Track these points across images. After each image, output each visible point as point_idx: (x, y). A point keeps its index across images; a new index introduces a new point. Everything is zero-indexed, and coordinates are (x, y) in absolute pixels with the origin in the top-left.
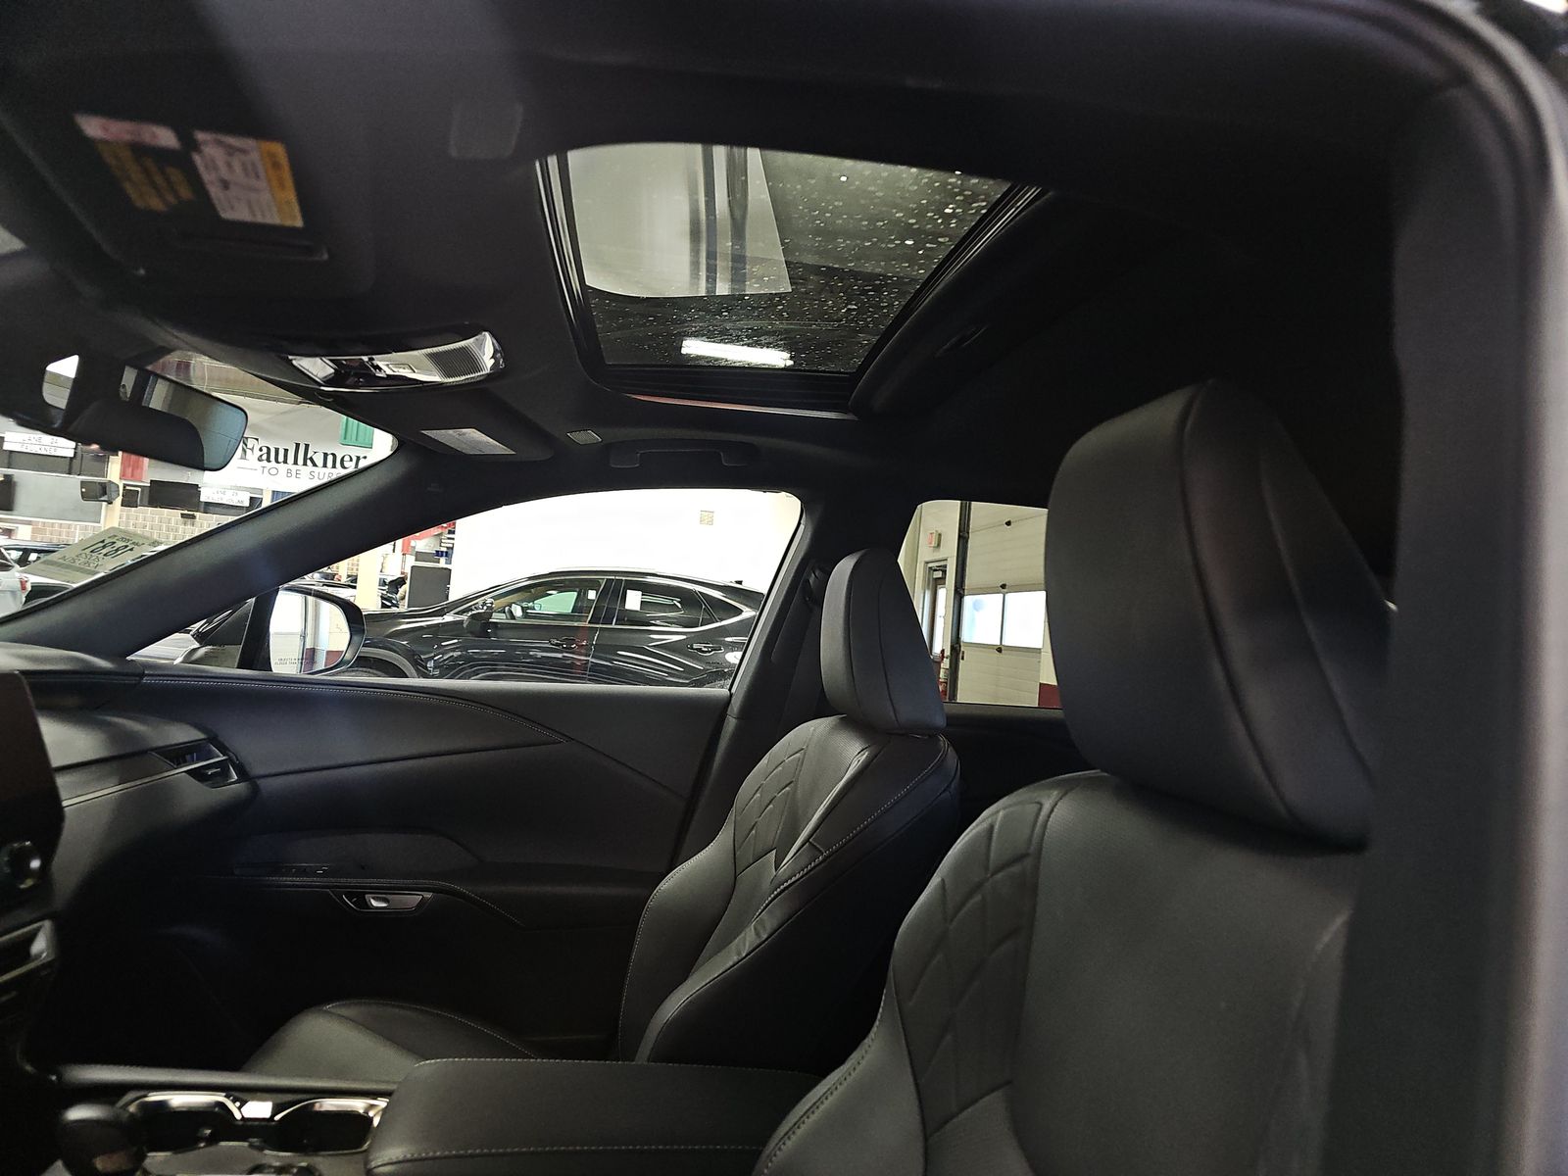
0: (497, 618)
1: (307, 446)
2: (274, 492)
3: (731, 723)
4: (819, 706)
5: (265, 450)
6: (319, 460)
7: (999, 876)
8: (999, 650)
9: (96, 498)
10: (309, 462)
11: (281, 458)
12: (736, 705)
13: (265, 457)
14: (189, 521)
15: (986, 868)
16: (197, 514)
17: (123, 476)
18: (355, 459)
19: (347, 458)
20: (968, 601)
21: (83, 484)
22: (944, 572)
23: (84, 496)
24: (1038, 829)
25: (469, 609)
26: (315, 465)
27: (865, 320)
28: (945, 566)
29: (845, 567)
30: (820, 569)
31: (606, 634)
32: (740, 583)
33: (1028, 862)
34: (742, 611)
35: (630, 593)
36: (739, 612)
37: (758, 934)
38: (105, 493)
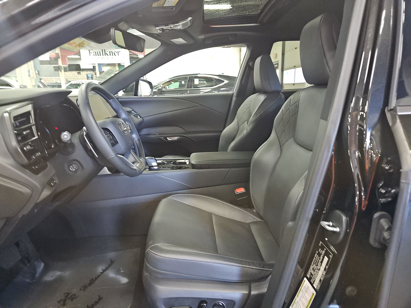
0: (164, 89)
1: (105, 50)
2: (98, 64)
3: (234, 98)
4: (254, 91)
5: (95, 53)
6: (108, 53)
7: (292, 106)
8: (294, 84)
9: (58, 71)
10: (106, 54)
11: (99, 54)
12: (235, 95)
13: (95, 54)
14: (79, 74)
15: (290, 105)
16: (81, 72)
17: (63, 64)
18: (117, 52)
19: (115, 52)
20: (285, 72)
21: (54, 67)
22: (278, 65)
23: (55, 70)
24: (299, 97)
25: (157, 88)
26: (108, 55)
27: (262, 2)
28: (278, 63)
29: (258, 60)
30: (252, 61)
31: (191, 91)
32: (223, 74)
33: (297, 103)
34: (224, 81)
35: (195, 79)
36: (223, 81)
37: (247, 130)
38: (59, 69)
